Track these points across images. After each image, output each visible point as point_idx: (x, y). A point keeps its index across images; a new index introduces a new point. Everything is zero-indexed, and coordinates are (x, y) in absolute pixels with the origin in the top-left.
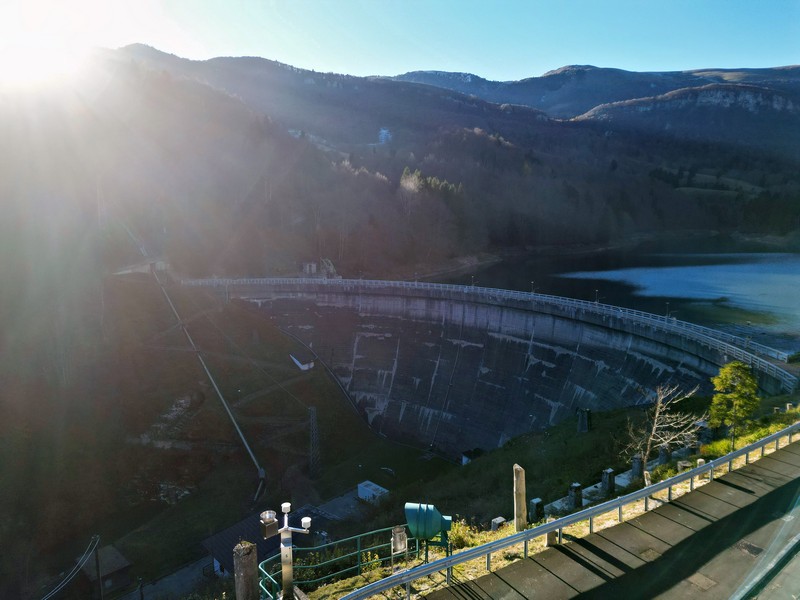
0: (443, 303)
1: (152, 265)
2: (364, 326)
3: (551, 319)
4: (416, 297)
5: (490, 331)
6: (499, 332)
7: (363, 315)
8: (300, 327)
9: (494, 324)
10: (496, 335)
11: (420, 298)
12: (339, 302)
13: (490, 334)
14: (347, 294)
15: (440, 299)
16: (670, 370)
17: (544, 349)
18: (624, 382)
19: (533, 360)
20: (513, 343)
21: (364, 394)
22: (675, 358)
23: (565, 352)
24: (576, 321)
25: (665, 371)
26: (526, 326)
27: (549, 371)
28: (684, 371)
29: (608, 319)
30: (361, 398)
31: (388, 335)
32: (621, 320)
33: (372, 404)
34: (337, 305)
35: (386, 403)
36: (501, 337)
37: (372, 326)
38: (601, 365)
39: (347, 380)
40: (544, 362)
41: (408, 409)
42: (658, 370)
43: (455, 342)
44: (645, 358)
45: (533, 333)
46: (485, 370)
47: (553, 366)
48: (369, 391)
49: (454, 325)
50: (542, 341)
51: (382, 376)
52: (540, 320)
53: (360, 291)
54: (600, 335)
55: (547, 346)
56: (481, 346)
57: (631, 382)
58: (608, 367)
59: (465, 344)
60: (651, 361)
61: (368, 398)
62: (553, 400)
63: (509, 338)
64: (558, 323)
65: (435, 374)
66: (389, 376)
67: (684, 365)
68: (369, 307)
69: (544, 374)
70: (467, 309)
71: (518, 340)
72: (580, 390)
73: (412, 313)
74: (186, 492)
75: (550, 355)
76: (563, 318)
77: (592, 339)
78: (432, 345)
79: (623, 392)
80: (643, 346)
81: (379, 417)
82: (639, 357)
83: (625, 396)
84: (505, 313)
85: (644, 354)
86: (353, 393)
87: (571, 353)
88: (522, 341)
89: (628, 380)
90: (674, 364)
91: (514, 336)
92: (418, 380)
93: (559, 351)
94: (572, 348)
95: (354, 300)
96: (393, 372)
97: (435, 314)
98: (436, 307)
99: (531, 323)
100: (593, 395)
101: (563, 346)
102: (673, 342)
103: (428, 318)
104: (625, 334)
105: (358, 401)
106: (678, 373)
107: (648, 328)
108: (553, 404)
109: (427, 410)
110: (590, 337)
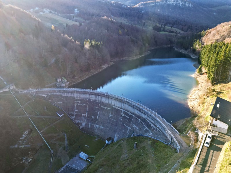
0: (99, 97)
1: (9, 88)
2: (77, 102)
3: (127, 105)
4: (91, 94)
5: (112, 105)
6: (115, 106)
7: (77, 99)
8: (58, 103)
9: (113, 104)
10: (114, 107)
11: (93, 95)
12: (69, 95)
13: (112, 106)
14: (72, 93)
15: (98, 96)
16: (155, 128)
17: (126, 112)
18: (145, 127)
19: (123, 115)
20: (118, 109)
21: (78, 121)
22: (156, 124)
23: (131, 114)
24: (133, 108)
25: (154, 128)
26: (121, 106)
27: (127, 119)
28: (158, 129)
29: (141, 109)
30: (78, 122)
31: (85, 104)
32: (144, 111)
33: (81, 124)
34: (69, 96)
35: (85, 123)
36: (115, 107)
37: (79, 102)
38: (139, 120)
39: (74, 117)
40: (126, 116)
41: (91, 125)
42: (152, 126)
43: (103, 107)
44: (149, 122)
45: (123, 107)
46: (111, 116)
47: (128, 117)
48: (80, 120)
49: (103, 103)
50: (126, 110)
51: (83, 116)
52: (124, 105)
53: (75, 92)
54: (139, 112)
55: (127, 112)
56: (110, 109)
57: (146, 128)
58: (141, 122)
59: (106, 108)
60: (151, 124)
61: (80, 122)
62: (128, 127)
63: (117, 108)
64: (129, 106)
65: (98, 116)
66: (85, 116)
67: (158, 128)
68: (78, 96)
69: (126, 119)
70: (106, 99)
71: (119, 109)
72: (134, 126)
73: (91, 98)
74: (31, 160)
75: (127, 114)
76: (131, 106)
77: (137, 113)
78: (97, 107)
79: (145, 130)
80: (149, 119)
81: (83, 127)
82: (148, 121)
83: (145, 131)
84: (116, 101)
85: (149, 121)
86: (75, 121)
87: (132, 115)
88: (121, 109)
89: (146, 127)
90: (156, 126)
91: (119, 107)
92: (93, 117)
93: (130, 114)
94: (133, 114)
95: (74, 94)
96: (87, 115)
97: (97, 99)
98: (98, 98)
99: (122, 105)
100: (138, 128)
101: (130, 113)
102: (156, 121)
103: (95, 100)
104: (145, 114)
105: (77, 123)
106: (157, 129)
107: (150, 115)
108: (128, 128)
109: (96, 125)
110: (137, 112)
